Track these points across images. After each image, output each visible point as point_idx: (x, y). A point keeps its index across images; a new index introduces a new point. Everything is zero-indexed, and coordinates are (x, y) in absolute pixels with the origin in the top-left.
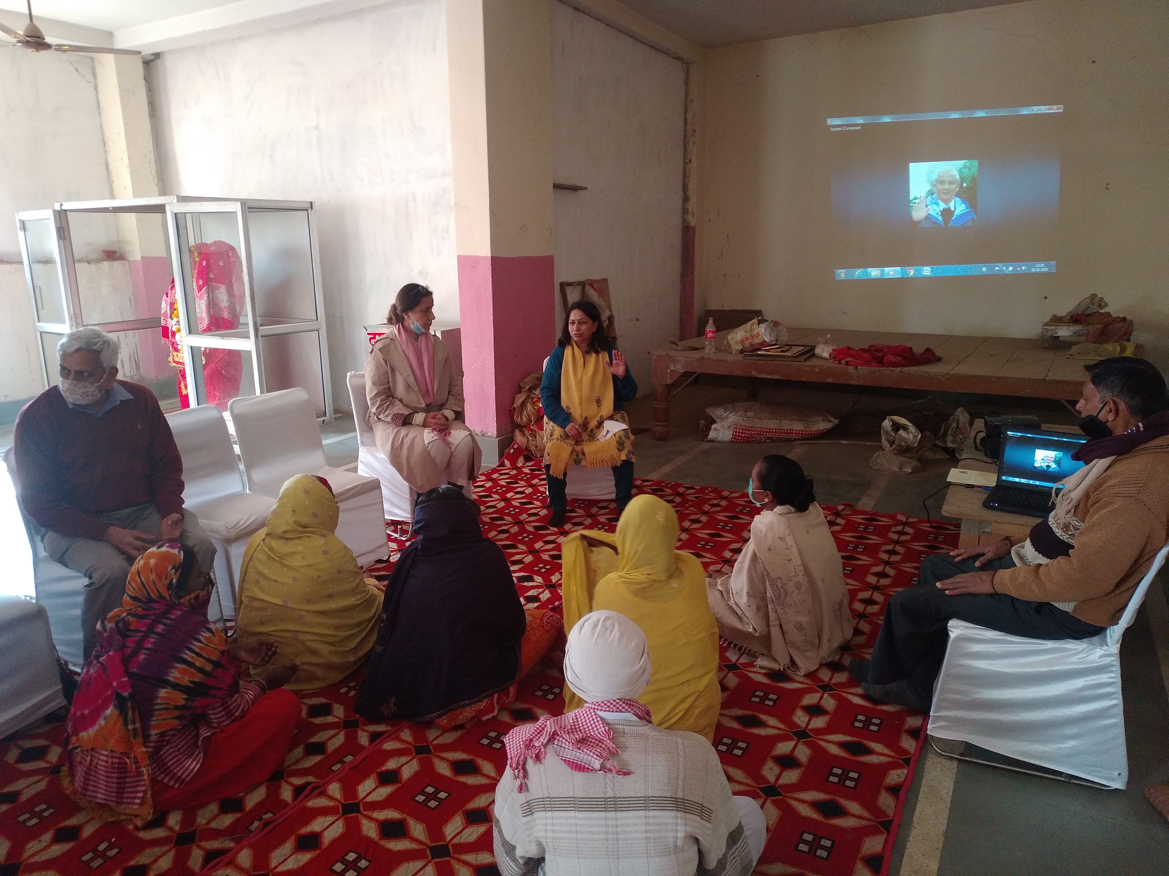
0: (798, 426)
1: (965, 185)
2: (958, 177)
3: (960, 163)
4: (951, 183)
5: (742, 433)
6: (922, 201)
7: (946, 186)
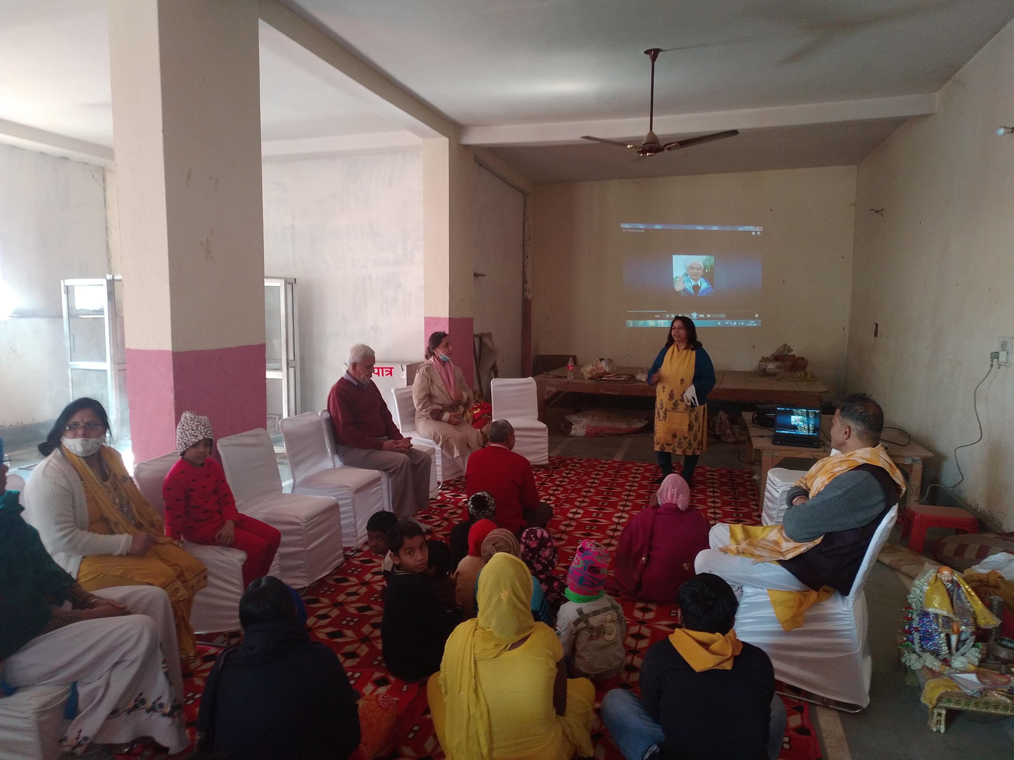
0: (624, 426)
1: (707, 271)
2: (702, 266)
3: (704, 257)
4: (698, 269)
5: (592, 430)
6: (681, 279)
7: (696, 271)
